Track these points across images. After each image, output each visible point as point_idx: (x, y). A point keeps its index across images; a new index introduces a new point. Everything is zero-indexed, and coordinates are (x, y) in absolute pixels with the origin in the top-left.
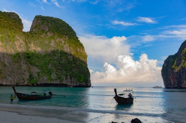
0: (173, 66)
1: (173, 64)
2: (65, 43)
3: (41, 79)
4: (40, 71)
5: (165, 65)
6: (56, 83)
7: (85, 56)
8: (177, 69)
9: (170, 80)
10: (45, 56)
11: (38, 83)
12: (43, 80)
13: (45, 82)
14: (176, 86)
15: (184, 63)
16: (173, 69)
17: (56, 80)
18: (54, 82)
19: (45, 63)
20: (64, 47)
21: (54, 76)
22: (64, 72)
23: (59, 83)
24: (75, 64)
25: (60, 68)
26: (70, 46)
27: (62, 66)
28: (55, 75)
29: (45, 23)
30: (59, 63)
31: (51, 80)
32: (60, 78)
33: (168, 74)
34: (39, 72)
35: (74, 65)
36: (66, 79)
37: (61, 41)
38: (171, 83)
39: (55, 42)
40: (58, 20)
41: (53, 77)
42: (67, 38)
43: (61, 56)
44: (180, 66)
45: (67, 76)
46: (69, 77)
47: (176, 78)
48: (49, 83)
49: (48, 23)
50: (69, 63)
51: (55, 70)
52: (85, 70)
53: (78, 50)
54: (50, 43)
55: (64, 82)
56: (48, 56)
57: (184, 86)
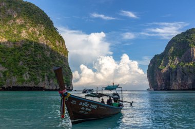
0: (160, 67)
1: (160, 64)
2: (40, 35)
3: (8, 80)
4: (6, 70)
5: (151, 66)
6: (30, 86)
7: (66, 53)
8: (164, 70)
9: (156, 82)
10: (14, 50)
11: (5, 86)
12: (11, 81)
13: (15, 85)
14: (163, 88)
15: (171, 62)
16: (160, 70)
17: (30, 81)
18: (27, 85)
19: (13, 59)
20: (39, 39)
21: (26, 77)
22: (40, 72)
23: (33, 85)
24: (54, 61)
25: (35, 66)
26: (46, 38)
27: (37, 64)
28: (28, 76)
29: (12, 7)
30: (34, 60)
31: (23, 81)
32: (34, 79)
33: (155, 75)
34: (6, 72)
35: (52, 63)
36: (43, 80)
37: (35, 32)
38: (157, 85)
39: (27, 32)
40: (30, 4)
41: (25, 79)
42: (43, 28)
43: (35, 51)
44: (167, 66)
45: (43, 76)
46: (46, 78)
47: (163, 79)
48: (20, 86)
49: (17, 6)
50: (46, 61)
51: (28, 69)
52: (67, 69)
53: (57, 44)
54: (20, 33)
55: (41, 85)
56: (17, 50)
57: (173, 88)
